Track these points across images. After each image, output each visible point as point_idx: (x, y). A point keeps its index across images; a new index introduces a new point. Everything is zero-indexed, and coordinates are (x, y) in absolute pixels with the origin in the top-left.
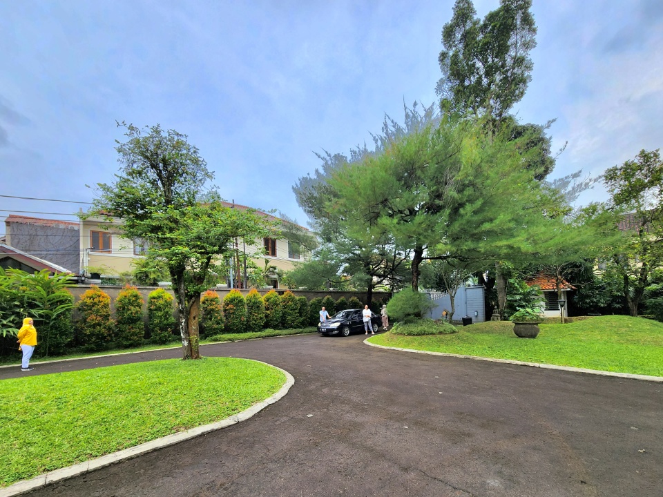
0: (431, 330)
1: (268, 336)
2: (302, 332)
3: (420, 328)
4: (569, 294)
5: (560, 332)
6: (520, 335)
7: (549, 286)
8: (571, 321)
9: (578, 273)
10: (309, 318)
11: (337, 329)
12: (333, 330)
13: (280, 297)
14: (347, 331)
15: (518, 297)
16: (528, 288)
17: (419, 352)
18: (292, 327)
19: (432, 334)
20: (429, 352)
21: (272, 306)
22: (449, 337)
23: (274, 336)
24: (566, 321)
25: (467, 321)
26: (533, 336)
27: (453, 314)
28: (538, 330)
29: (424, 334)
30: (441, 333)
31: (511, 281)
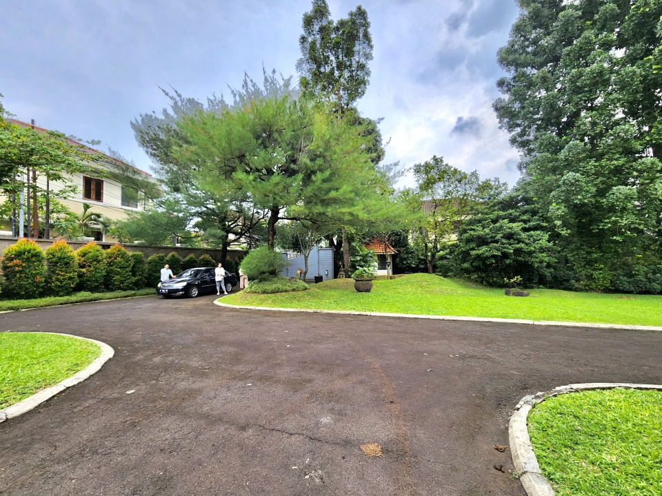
0: (284, 288)
1: (80, 302)
2: (135, 295)
3: (274, 286)
4: (394, 257)
5: (387, 287)
6: (359, 290)
7: (380, 251)
8: (394, 278)
9: (398, 240)
10: (146, 278)
11: (182, 290)
12: (177, 290)
13: (104, 251)
14: (195, 292)
15: (359, 258)
16: (366, 251)
17: (272, 309)
18: (119, 288)
19: (286, 291)
20: (282, 309)
21: (91, 262)
22: (301, 294)
23: (91, 300)
24: (391, 278)
25: (318, 279)
26: (368, 290)
27: (306, 272)
28: (371, 285)
29: (278, 292)
30: (294, 290)
31: (354, 244)
